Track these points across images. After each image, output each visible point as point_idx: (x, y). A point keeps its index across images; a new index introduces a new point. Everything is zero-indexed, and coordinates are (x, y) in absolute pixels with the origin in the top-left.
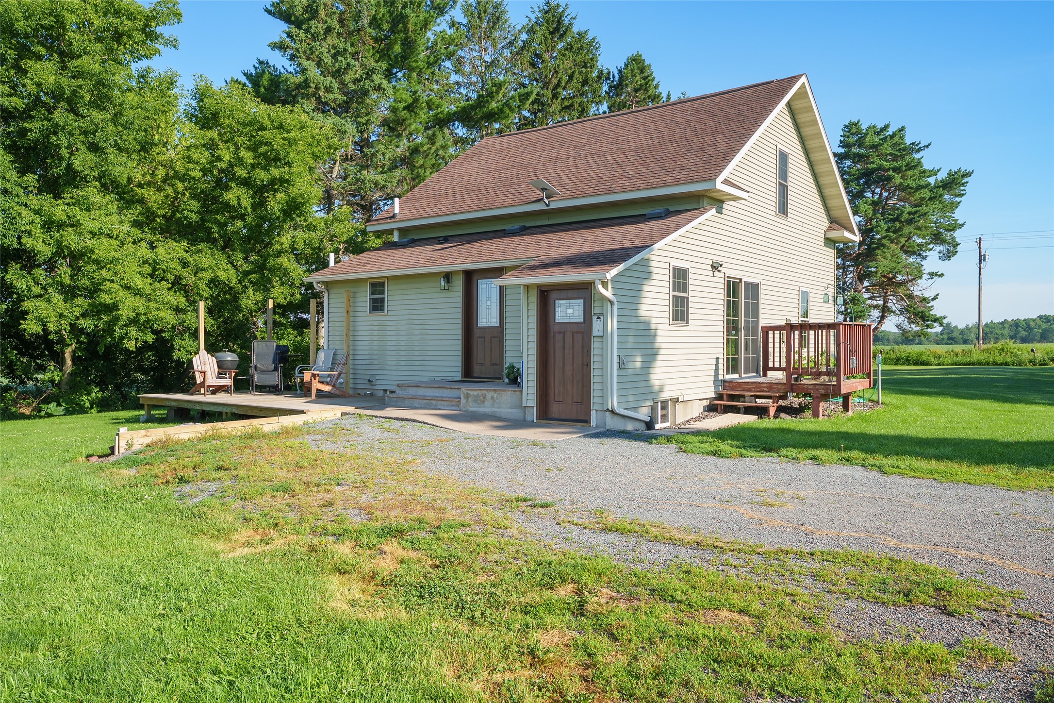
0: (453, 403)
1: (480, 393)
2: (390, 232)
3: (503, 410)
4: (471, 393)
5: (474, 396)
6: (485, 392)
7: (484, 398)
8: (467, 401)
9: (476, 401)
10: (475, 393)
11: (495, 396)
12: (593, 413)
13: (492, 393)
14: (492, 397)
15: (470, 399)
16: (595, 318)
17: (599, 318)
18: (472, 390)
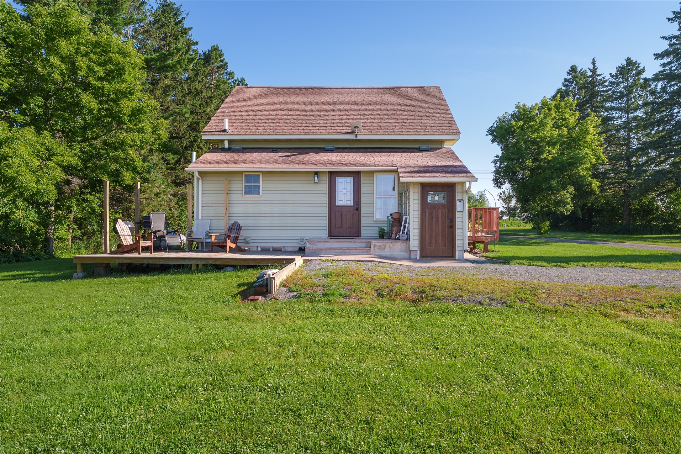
0: (364, 251)
1: (382, 244)
2: (222, 141)
3: (396, 253)
4: (376, 244)
5: (378, 246)
6: (385, 243)
7: (385, 247)
8: (374, 249)
9: (379, 249)
10: (379, 244)
11: (391, 245)
12: (457, 252)
13: (389, 244)
14: (390, 246)
15: (376, 247)
16: (458, 202)
17: (460, 202)
18: (377, 242)
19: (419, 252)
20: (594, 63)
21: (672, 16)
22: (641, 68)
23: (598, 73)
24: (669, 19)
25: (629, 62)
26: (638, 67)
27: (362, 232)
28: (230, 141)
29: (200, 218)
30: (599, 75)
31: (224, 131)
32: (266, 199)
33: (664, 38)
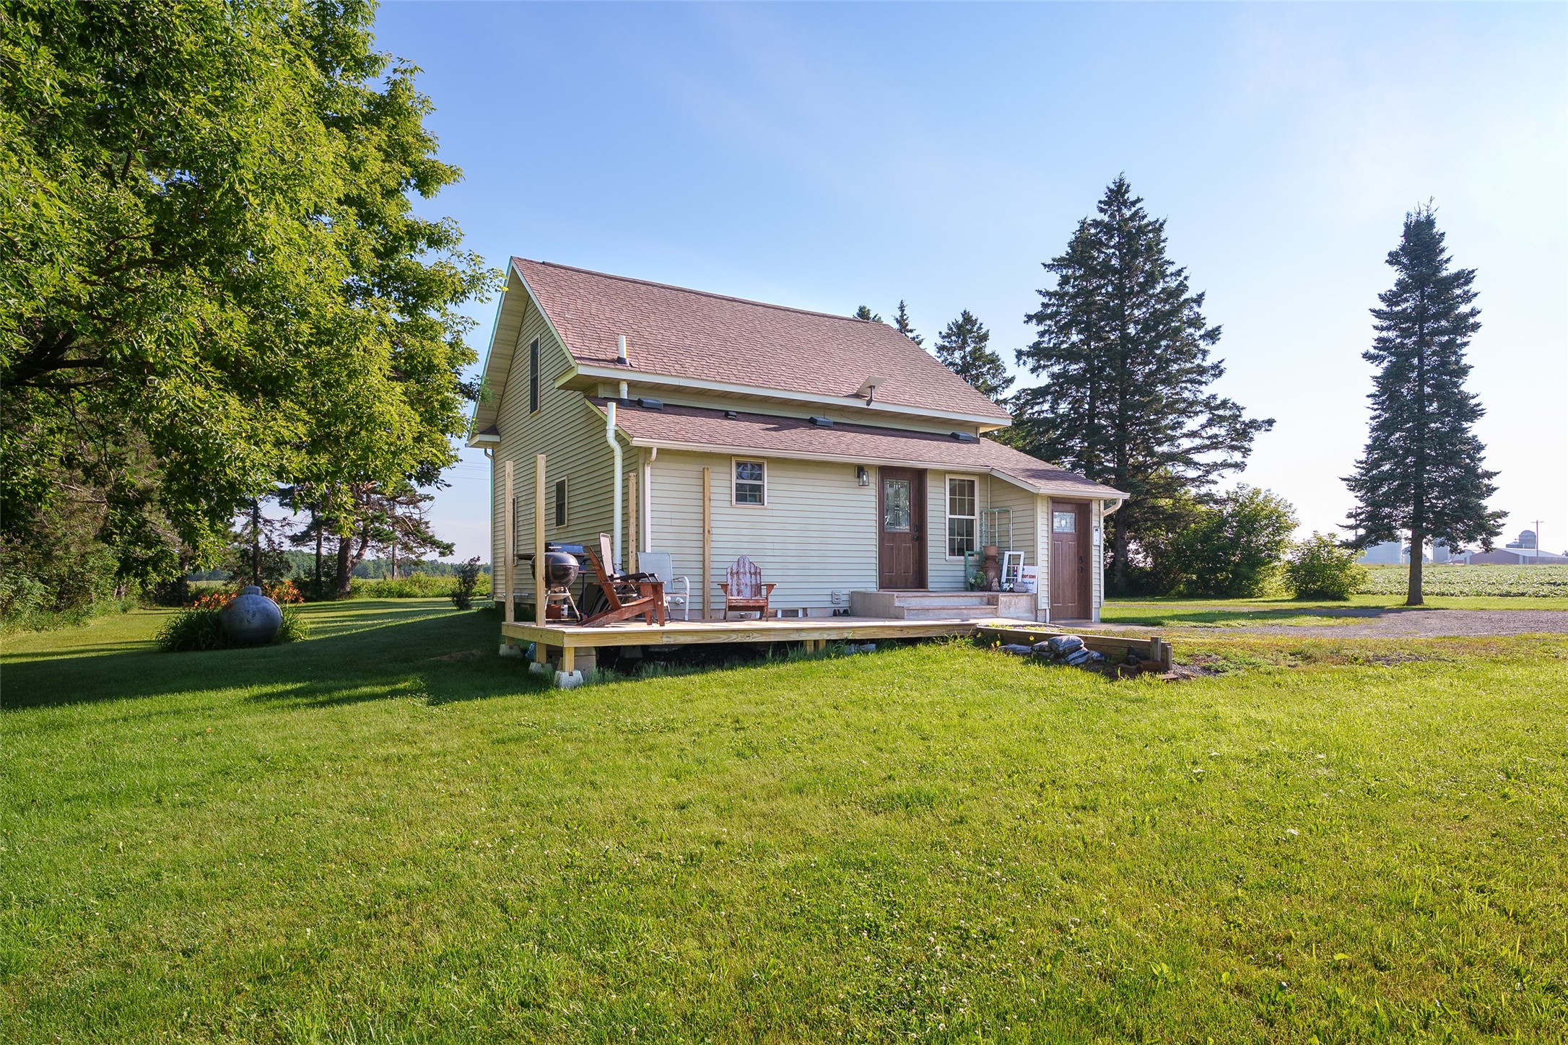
1: (1008, 599)
2: (609, 383)
3: (1022, 615)
4: (1003, 599)
5: (1004, 602)
6: (1011, 598)
7: (1010, 603)
9: (1005, 607)
10: (1005, 599)
12: (1093, 610)
13: (1015, 599)
14: (1015, 603)
15: (1002, 605)
19: (1048, 611)
20: (902, 308)
21: (1050, 262)
22: (984, 331)
23: (909, 327)
24: (1045, 265)
25: (967, 318)
26: (980, 328)
27: (930, 579)
28: (632, 385)
29: (648, 550)
30: (911, 331)
31: (620, 361)
32: (775, 513)
33: (1040, 292)
